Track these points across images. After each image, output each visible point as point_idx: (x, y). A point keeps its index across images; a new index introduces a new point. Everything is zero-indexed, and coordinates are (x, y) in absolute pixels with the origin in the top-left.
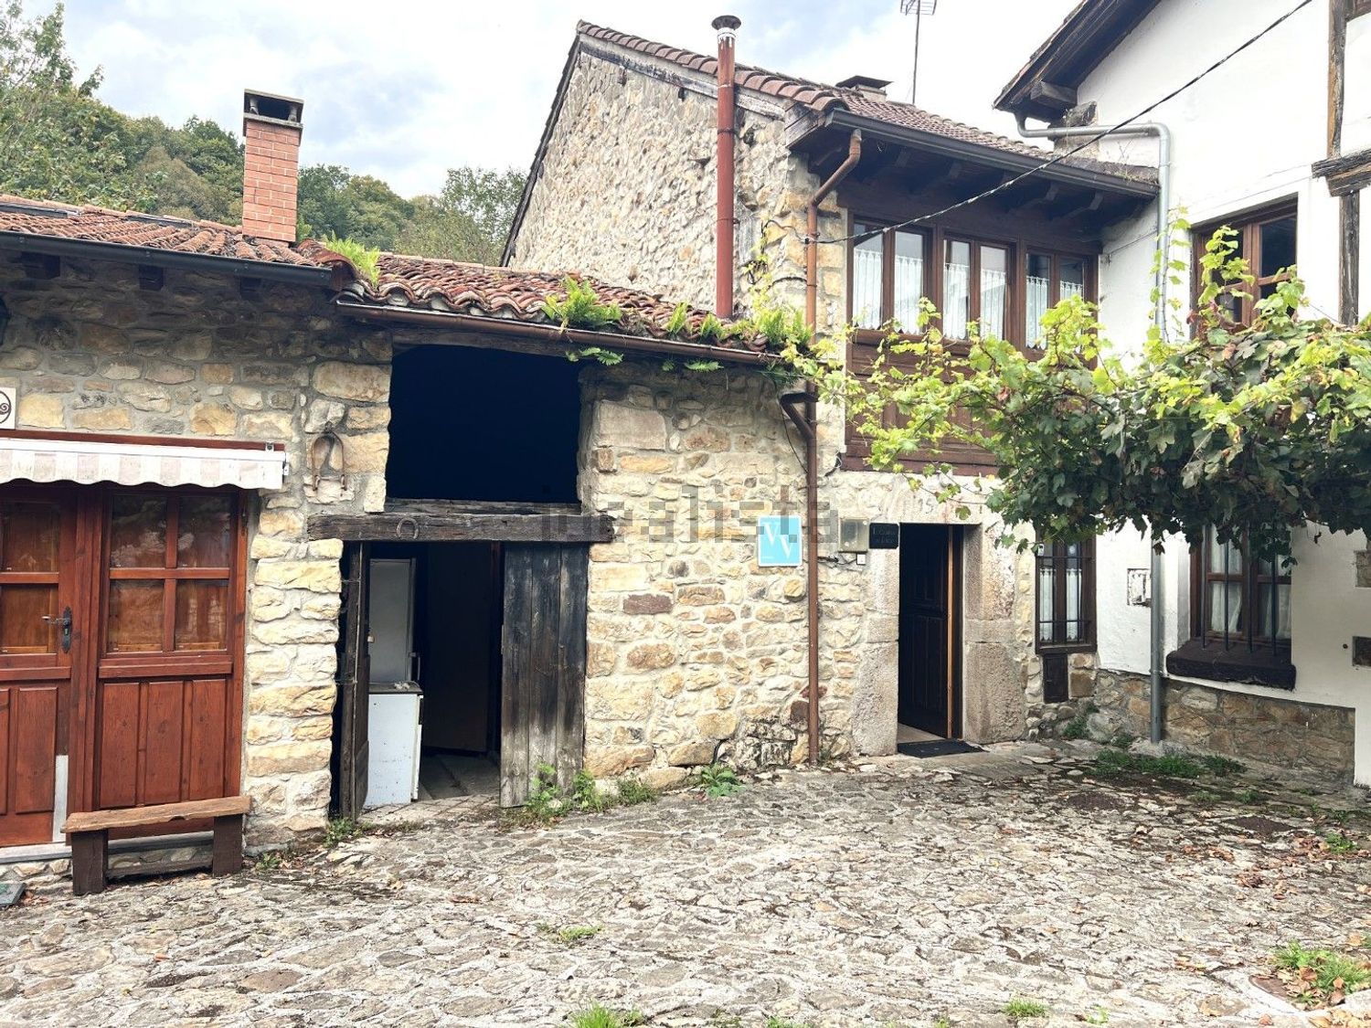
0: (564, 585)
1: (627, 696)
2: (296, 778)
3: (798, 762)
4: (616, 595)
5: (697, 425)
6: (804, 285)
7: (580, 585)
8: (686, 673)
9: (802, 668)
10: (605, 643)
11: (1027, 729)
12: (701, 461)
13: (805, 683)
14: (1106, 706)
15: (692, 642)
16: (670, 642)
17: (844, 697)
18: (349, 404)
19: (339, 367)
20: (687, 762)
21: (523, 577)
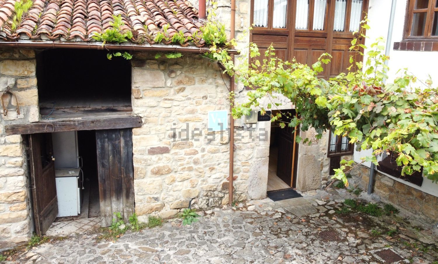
0: (122, 144)
1: (151, 186)
2: (14, 224)
3: (224, 204)
4: (144, 148)
5: (180, 75)
6: (230, 9)
7: (129, 144)
8: (177, 175)
9: (227, 170)
10: (141, 166)
11: (321, 185)
12: (182, 90)
13: (228, 175)
14: (355, 176)
15: (179, 163)
16: (169, 165)
17: (245, 179)
18: (17, 78)
19: (10, 62)
20: (178, 207)
21: (104, 142)
